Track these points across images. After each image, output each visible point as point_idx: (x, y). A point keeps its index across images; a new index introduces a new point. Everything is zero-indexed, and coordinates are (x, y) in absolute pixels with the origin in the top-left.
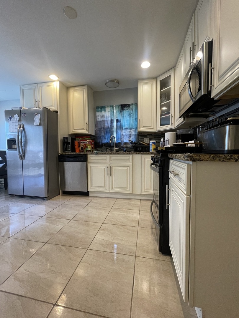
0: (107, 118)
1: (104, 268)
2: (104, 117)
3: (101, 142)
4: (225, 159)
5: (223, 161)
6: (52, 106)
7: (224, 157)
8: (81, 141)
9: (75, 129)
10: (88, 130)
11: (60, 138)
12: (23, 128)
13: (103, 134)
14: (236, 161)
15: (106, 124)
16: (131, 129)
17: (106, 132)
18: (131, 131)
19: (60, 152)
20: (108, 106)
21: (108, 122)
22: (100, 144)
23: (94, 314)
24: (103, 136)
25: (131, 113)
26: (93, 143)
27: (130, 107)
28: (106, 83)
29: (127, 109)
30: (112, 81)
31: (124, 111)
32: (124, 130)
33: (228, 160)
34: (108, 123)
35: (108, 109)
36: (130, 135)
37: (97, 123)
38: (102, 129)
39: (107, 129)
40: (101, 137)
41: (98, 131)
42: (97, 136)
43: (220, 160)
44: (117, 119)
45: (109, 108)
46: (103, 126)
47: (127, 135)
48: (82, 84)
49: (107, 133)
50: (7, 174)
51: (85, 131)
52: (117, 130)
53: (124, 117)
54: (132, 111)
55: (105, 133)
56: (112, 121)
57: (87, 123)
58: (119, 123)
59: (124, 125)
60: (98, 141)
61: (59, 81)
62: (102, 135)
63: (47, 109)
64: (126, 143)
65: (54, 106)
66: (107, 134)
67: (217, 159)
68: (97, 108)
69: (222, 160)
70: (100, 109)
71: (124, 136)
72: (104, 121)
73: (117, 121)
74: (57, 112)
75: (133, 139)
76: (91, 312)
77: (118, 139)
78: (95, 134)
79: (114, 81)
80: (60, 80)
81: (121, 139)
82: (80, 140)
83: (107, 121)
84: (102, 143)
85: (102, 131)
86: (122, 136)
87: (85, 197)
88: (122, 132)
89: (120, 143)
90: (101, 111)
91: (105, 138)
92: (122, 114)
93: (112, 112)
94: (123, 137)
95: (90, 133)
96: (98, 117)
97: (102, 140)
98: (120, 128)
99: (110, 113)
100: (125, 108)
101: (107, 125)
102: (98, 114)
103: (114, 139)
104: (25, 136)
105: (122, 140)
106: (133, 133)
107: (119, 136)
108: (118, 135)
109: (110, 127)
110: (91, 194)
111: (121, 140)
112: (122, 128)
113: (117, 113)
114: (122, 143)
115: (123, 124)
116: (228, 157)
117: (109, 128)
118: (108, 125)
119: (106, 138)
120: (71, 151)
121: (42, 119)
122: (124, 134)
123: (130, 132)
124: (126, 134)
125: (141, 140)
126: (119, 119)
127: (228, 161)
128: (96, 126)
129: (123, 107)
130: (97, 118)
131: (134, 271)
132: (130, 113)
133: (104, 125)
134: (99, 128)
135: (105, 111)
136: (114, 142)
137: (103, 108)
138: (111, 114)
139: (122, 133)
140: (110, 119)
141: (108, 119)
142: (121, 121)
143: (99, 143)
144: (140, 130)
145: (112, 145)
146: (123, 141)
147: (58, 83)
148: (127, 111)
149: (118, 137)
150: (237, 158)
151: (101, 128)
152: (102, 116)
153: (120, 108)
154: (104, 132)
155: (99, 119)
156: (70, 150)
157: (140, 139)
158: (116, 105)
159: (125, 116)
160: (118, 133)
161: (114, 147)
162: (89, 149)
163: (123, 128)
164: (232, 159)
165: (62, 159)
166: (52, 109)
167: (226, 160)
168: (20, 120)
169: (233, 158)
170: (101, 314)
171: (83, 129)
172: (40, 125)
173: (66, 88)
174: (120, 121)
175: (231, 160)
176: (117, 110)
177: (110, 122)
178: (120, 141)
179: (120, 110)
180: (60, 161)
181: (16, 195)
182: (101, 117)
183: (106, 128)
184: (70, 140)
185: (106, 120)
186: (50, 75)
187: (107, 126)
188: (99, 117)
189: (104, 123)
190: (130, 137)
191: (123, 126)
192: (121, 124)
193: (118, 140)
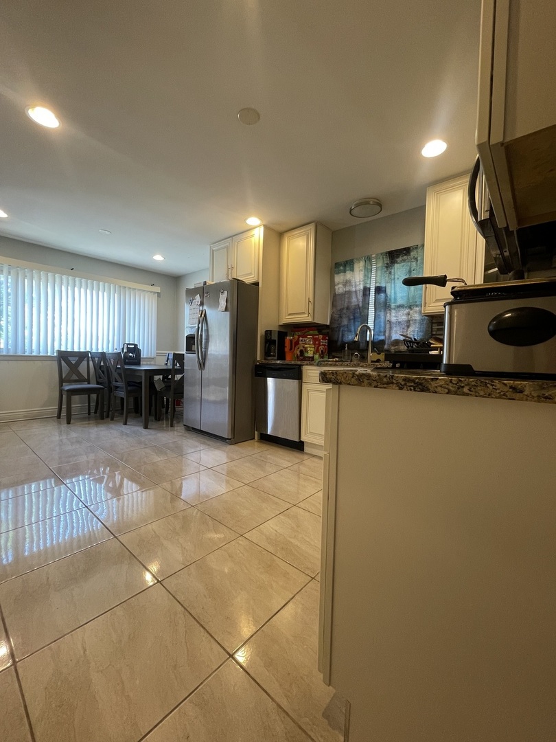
0: (355, 285)
1: (246, 571)
2: (351, 285)
3: (340, 339)
4: (379, 384)
5: (376, 387)
6: (251, 274)
7: (377, 377)
8: (301, 339)
9: (290, 314)
10: (312, 314)
11: (261, 332)
12: (205, 315)
13: (345, 322)
14: (401, 389)
15: (354, 300)
16: (410, 307)
17: (352, 317)
18: (411, 312)
19: (258, 359)
20: (359, 260)
21: (358, 294)
22: (339, 343)
23: (194, 618)
24: (344, 326)
25: (412, 269)
26: (324, 342)
27: (411, 254)
28: (351, 210)
29: (404, 261)
30: (363, 203)
31: (396, 266)
32: (393, 311)
33: (385, 386)
34: (357, 298)
35: (359, 266)
36: (408, 321)
37: (335, 298)
38: (345, 311)
39: (355, 309)
40: (341, 329)
41: (336, 316)
42: (335, 326)
43: (370, 385)
44: (378, 285)
45: (362, 264)
46: (346, 305)
47: (400, 322)
48: (303, 222)
49: (354, 319)
50: (183, 393)
51: (306, 318)
52: (377, 312)
53: (396, 279)
54: (414, 263)
55: (350, 320)
56: (366, 291)
57: (311, 299)
58: (383, 295)
59: (395, 299)
60: (335, 338)
61: (264, 225)
62: (343, 324)
63: (238, 280)
64: (397, 342)
65: (253, 273)
66: (354, 322)
67: (366, 382)
68: (337, 265)
69: (375, 383)
70: (342, 268)
71: (393, 325)
72: (349, 292)
73: (379, 290)
74: (257, 284)
75: (415, 332)
76: (192, 612)
77: (378, 333)
78: (331, 322)
79: (367, 203)
80: (264, 223)
81: (385, 332)
82: (299, 336)
83: (356, 291)
84: (342, 341)
85: (344, 316)
86: (388, 326)
87: (294, 453)
88: (388, 315)
89: (383, 342)
90: (345, 272)
91: (351, 331)
92: (390, 273)
93: (368, 271)
94: (391, 328)
95: (319, 320)
96: (338, 284)
97: (343, 335)
98: (384, 306)
99: (362, 273)
100: (398, 257)
101: (356, 300)
102: (339, 278)
103: (368, 333)
104: (207, 331)
105: (387, 335)
106: (417, 317)
107: (382, 324)
108: (380, 322)
109: (361, 305)
110: (307, 449)
111: (385, 335)
112: (389, 306)
113: (379, 272)
114: (386, 343)
115: (393, 296)
116: (385, 380)
117: (359, 308)
118: (358, 300)
119: (353, 329)
120: (276, 358)
121: (229, 299)
122: (393, 319)
123: (409, 314)
124: (400, 320)
125: (438, 333)
126: (383, 285)
127: (385, 388)
128: (333, 305)
129: (393, 256)
130: (336, 287)
131: (292, 598)
132: (410, 268)
133: (350, 302)
134: (339, 308)
135: (352, 270)
136: (368, 339)
137: (348, 265)
138: (365, 276)
139: (388, 318)
140: (362, 287)
141: (358, 288)
142: (388, 291)
143: (337, 342)
144: (427, 308)
145: (362, 346)
146: (390, 336)
147: (262, 229)
148: (403, 264)
149: (380, 327)
150: (403, 383)
151: (342, 310)
152: (347, 283)
153: (387, 260)
154: (349, 317)
155: (340, 289)
156: (274, 356)
157: (434, 333)
158: (377, 255)
159: (396, 277)
160: (380, 318)
161: (367, 350)
162: (310, 354)
163: (393, 306)
164: (393, 383)
165: (262, 372)
166: (248, 280)
167: (382, 386)
168: (202, 304)
169: (394, 381)
170: (202, 623)
171: (304, 313)
172: (226, 309)
173: (276, 235)
174: (385, 291)
175: (391, 385)
176: (380, 264)
177: (361, 293)
178: (382, 338)
179: (387, 264)
180: (257, 375)
181: (193, 428)
182: (343, 285)
183: (353, 307)
184: (275, 337)
185: (354, 289)
186: (247, 219)
187: (357, 303)
188: (341, 286)
189: (350, 298)
190: (408, 327)
191: (393, 301)
192: (386, 296)
193: (379, 335)
